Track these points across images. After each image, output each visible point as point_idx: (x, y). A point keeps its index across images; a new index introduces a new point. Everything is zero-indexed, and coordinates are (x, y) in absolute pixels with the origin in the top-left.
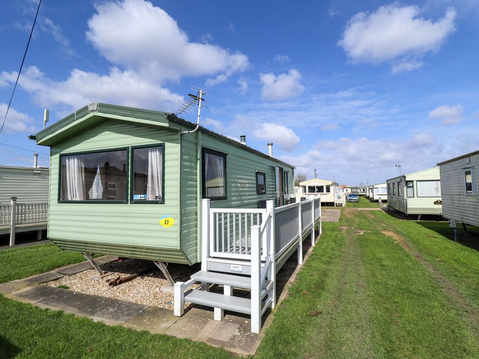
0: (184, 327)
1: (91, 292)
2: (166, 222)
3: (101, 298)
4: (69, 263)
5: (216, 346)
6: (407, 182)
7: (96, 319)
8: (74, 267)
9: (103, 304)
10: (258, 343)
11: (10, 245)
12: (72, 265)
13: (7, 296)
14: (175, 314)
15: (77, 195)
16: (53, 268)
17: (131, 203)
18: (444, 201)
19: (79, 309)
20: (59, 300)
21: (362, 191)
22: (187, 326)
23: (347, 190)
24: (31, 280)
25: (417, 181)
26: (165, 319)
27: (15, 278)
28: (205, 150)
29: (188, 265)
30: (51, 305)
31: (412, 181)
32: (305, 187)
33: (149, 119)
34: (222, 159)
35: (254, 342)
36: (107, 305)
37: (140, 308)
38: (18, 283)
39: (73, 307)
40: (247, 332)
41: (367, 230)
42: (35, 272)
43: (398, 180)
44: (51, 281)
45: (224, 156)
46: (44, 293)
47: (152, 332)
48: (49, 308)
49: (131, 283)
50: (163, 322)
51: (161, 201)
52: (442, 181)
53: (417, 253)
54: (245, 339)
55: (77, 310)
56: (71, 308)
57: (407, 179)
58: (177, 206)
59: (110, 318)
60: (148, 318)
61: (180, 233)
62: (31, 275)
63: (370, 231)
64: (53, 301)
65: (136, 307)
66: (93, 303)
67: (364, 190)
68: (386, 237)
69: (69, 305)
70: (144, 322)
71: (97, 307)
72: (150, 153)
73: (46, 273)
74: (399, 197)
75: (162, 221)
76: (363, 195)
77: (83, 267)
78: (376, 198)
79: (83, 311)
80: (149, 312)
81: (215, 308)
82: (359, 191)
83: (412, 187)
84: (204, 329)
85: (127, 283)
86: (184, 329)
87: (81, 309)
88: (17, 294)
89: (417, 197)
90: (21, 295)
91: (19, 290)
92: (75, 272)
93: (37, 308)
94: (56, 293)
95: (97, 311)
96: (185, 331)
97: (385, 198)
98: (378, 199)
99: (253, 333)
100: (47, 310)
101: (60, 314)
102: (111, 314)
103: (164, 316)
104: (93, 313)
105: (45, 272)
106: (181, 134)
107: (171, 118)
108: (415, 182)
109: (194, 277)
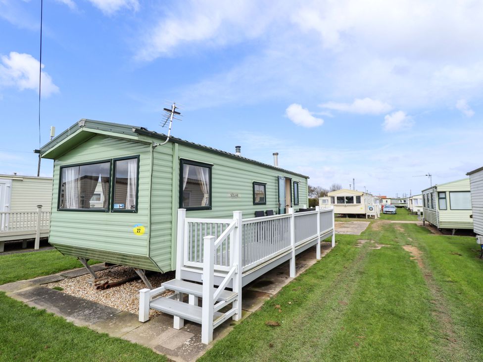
0: (142, 333)
1: (80, 294)
2: (139, 231)
3: (84, 300)
4: (75, 267)
5: (160, 353)
6: (439, 193)
7: (69, 319)
8: (78, 271)
9: (83, 306)
10: (202, 353)
11: (35, 248)
12: (77, 269)
13: (8, 294)
14: (140, 320)
15: (74, 204)
16: (60, 270)
17: (111, 212)
18: (475, 214)
19: (61, 309)
20: (48, 301)
21: (403, 202)
22: (145, 332)
23: (387, 201)
24: (35, 281)
25: (450, 192)
26: (129, 324)
27: (24, 278)
28: (183, 162)
29: (160, 273)
30: (39, 304)
31: (445, 192)
32: (333, 198)
33: (123, 133)
34: (207, 170)
35: (199, 352)
36: (86, 307)
37: (112, 312)
38: (23, 283)
39: (56, 307)
40: (198, 342)
41: (387, 244)
42: (42, 274)
43: (431, 191)
44: (52, 282)
45: (209, 167)
46: (40, 294)
47: (111, 335)
48: (36, 307)
49: (118, 288)
50: (126, 326)
51: (135, 210)
52: (472, 192)
53: (429, 272)
54: (191, 349)
55: (59, 310)
56: (54, 308)
57: (439, 190)
58: (147, 215)
59: (82, 319)
60: (114, 322)
61: (150, 241)
62: (38, 276)
63: (389, 246)
64: (43, 301)
65: (109, 310)
66: (74, 304)
67: (405, 201)
68: (404, 253)
69: (54, 305)
70: (109, 326)
71: (76, 309)
72: (129, 164)
73: (52, 275)
74: (433, 210)
75: (135, 229)
76: (404, 207)
77: (85, 272)
78: (415, 210)
79: (63, 312)
80: (119, 316)
81: (174, 316)
82: (400, 202)
83: (445, 198)
84: (159, 337)
85: (114, 289)
86: (141, 335)
87: (63, 310)
88: (17, 293)
89: (451, 209)
90: (20, 294)
91: (21, 289)
92: (76, 276)
93: (26, 306)
94: (48, 294)
95: (74, 312)
96: (141, 337)
97: (422, 210)
98: (417, 211)
99: (202, 344)
100: (34, 308)
101: (42, 313)
102: (85, 315)
103: (130, 321)
104: (70, 314)
105: (50, 274)
106: (153, 147)
107: (141, 132)
108: (447, 194)
109: (165, 285)
